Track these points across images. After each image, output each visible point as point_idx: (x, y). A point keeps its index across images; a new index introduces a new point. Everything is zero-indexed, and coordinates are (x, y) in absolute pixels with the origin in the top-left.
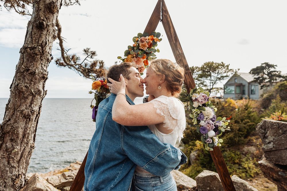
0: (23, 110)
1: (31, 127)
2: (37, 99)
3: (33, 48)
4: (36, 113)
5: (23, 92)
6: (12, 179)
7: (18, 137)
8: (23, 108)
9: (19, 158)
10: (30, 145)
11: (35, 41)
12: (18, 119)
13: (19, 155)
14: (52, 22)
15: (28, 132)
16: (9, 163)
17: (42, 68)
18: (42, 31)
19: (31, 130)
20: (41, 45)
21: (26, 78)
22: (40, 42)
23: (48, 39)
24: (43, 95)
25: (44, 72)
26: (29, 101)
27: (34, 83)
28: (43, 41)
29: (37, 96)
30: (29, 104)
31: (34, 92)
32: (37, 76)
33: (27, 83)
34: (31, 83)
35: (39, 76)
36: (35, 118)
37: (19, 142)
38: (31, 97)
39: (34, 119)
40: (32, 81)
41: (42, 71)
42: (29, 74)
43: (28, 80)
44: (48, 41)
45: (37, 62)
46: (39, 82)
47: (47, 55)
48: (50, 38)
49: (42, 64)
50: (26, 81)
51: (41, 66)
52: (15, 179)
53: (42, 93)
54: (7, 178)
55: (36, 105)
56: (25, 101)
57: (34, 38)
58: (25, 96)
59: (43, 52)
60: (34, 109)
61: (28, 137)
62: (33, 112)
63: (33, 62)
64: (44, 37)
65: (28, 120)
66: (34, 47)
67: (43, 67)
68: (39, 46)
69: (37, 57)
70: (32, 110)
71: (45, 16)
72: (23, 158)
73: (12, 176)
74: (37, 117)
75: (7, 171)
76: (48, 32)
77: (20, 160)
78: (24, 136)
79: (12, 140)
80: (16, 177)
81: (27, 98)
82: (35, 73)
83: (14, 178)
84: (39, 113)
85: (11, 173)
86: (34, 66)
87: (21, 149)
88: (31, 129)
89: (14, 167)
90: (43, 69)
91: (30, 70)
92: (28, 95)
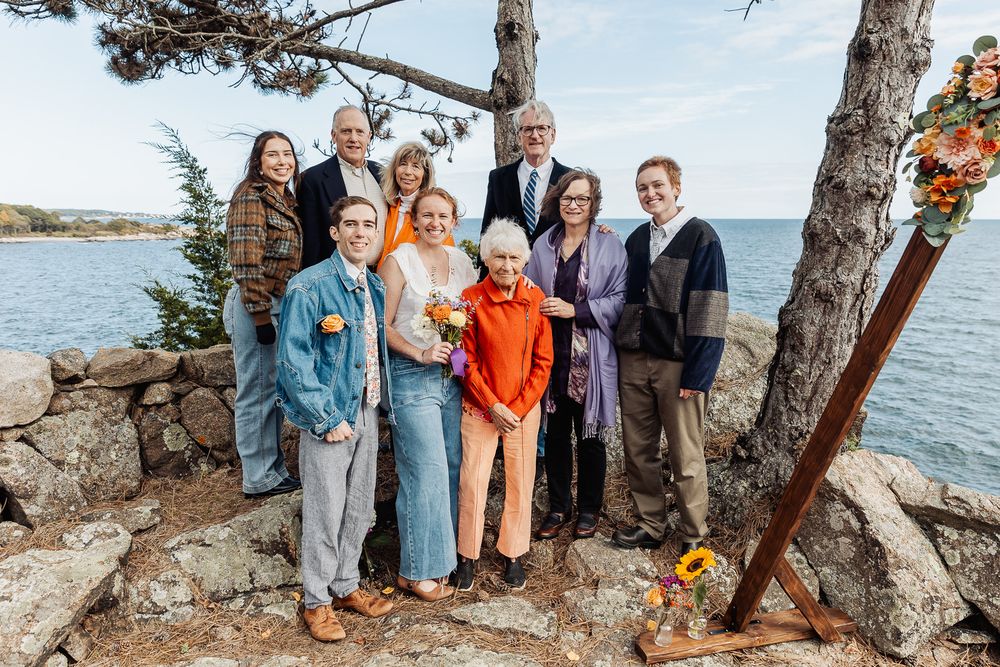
0: (814, 281)
1: (837, 326)
2: (852, 254)
3: (844, 118)
4: (849, 290)
5: (817, 235)
6: (791, 435)
7: (803, 344)
8: (817, 274)
9: (808, 393)
10: (836, 368)
11: (852, 96)
12: (806, 302)
13: (809, 388)
14: (903, 23)
15: (828, 335)
16: (786, 399)
17: (868, 168)
18: (867, 62)
19: (839, 333)
20: (865, 105)
21: (827, 200)
22: (861, 97)
23: (886, 80)
24: (876, 242)
25: (872, 180)
26: (830, 258)
27: (844, 210)
28: (869, 93)
29: (850, 244)
30: (833, 266)
31: (844, 234)
32: (849, 191)
33: (828, 212)
34: (836, 212)
35: (857, 191)
36: (850, 302)
37: (806, 353)
38: (836, 248)
39: (847, 306)
40: (838, 205)
41: (864, 176)
42: (834, 187)
43: (831, 204)
44: (888, 85)
45: (853, 153)
46: (860, 208)
47: (884, 128)
48: (896, 73)
49: (867, 157)
50: (827, 206)
51: (866, 164)
52: (797, 439)
53: (870, 239)
54: (778, 427)
55: (850, 270)
56: (823, 257)
57: (850, 90)
58: (822, 244)
59: (868, 123)
60: (843, 278)
61: (830, 349)
62: (840, 287)
63: (843, 156)
64: (873, 78)
65: (829, 305)
66: (845, 115)
67: (873, 164)
68: (859, 108)
69: (855, 138)
70: (838, 283)
71: (879, 17)
72: (817, 396)
73: (790, 428)
74: (859, 303)
75: (781, 413)
76: (887, 61)
77: (811, 399)
78: (820, 345)
79: (793, 348)
80: (801, 435)
81: (825, 250)
82: (844, 183)
83: (796, 434)
84: (863, 292)
85: (790, 420)
86: (845, 167)
87: (810, 373)
88: (839, 330)
89: (796, 410)
90: (869, 170)
91: (833, 177)
92: (829, 242)
